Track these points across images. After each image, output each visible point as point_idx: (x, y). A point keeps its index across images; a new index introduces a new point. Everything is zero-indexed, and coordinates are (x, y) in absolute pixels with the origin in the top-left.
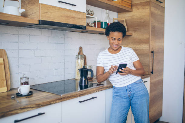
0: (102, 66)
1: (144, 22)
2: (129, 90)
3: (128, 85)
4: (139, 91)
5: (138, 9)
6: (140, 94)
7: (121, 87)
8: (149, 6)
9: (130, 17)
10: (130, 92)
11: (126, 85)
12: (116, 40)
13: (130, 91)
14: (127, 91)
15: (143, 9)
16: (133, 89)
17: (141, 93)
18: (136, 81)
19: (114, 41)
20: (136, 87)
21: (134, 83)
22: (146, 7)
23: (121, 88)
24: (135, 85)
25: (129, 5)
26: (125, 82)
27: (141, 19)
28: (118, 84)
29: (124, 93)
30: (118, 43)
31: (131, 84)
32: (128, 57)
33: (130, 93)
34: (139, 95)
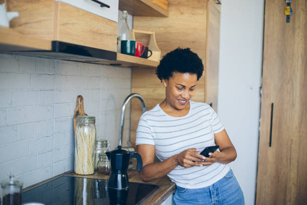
0: (152, 143)
1: (193, 42)
2: (215, 193)
3: (213, 183)
4: (233, 194)
5: (182, 14)
6: (234, 200)
7: (200, 189)
8: (206, 11)
9: (161, 29)
10: (216, 199)
11: (210, 184)
12: (187, 90)
13: (217, 195)
14: (212, 196)
15: (193, 14)
16: (223, 191)
17: (235, 197)
18: (227, 175)
19: (182, 92)
20: (227, 187)
21: (223, 179)
22: (200, 11)
23: (199, 191)
24: (225, 183)
25: (165, 4)
26: (206, 177)
27: (188, 34)
28: (191, 182)
29: (205, 200)
30: (190, 95)
31: (218, 181)
32: (206, 124)
33: (216, 201)
34: (232, 202)
